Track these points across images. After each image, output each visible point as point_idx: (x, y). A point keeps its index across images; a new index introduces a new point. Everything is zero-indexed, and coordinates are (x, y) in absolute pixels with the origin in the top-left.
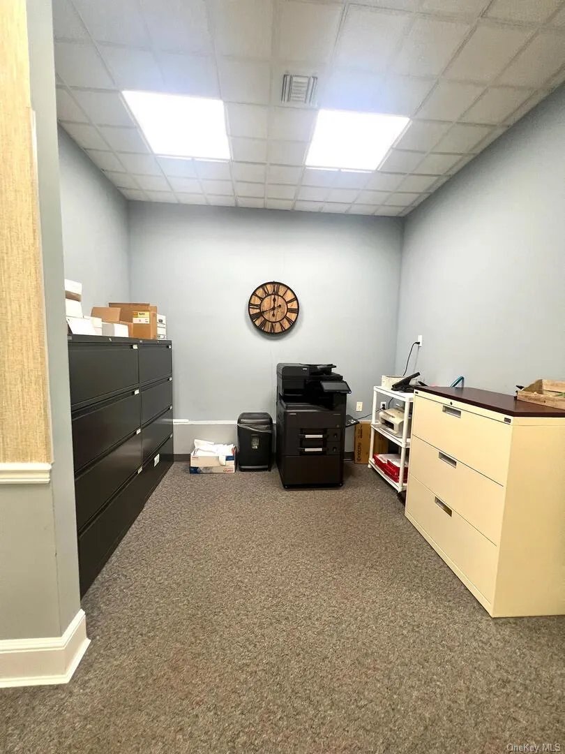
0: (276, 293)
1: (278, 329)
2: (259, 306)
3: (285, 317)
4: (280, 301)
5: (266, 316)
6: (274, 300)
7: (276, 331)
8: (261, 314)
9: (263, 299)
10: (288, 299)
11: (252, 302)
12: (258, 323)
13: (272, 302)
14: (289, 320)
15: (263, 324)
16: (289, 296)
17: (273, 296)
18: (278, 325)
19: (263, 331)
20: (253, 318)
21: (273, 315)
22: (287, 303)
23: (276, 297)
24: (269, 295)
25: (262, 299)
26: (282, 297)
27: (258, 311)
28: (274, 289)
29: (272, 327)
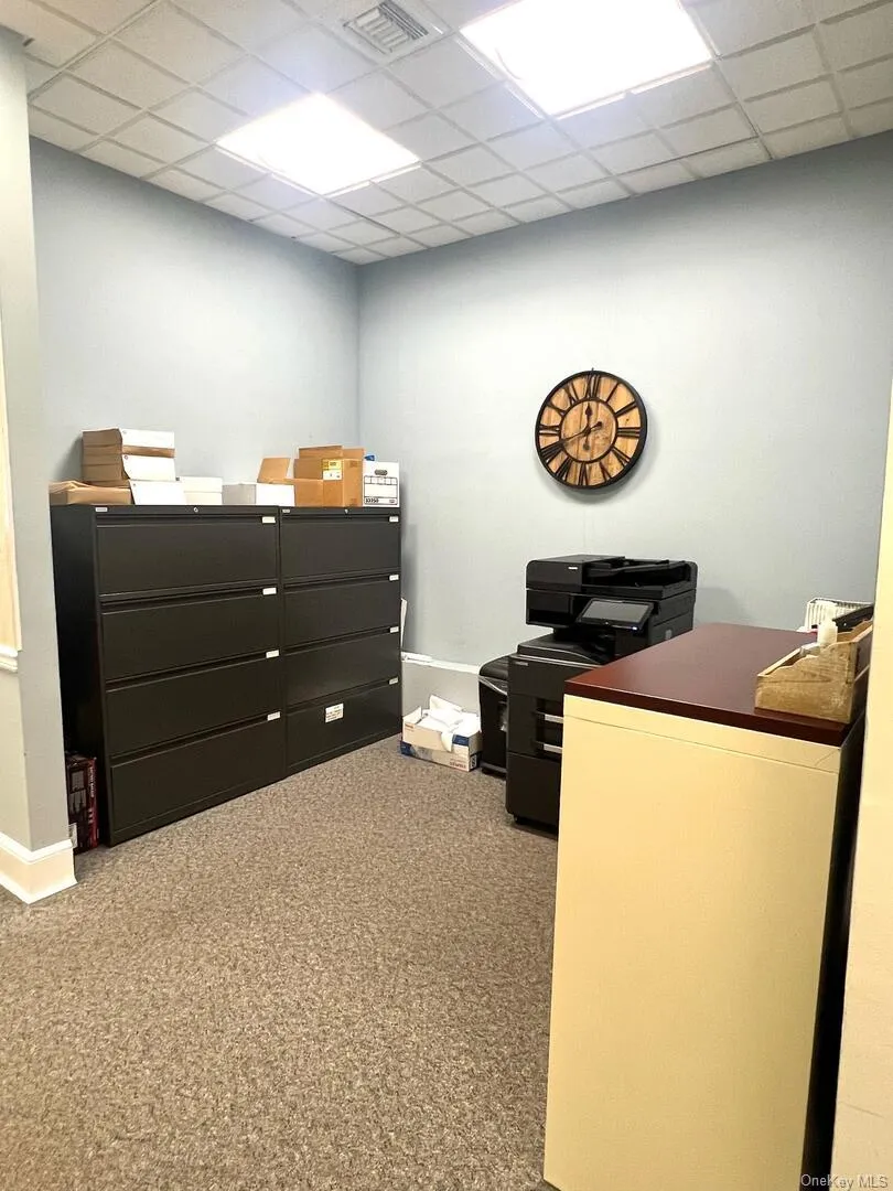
0: (592, 395)
1: (596, 477)
2: (558, 429)
3: (612, 449)
4: (601, 413)
5: (572, 450)
6: (589, 412)
7: (593, 482)
8: (560, 447)
9: (566, 412)
10: (618, 405)
11: (544, 422)
12: (554, 466)
13: (585, 416)
14: (620, 456)
15: (565, 468)
16: (623, 398)
17: (586, 404)
18: (596, 468)
19: (566, 484)
20: (545, 455)
21: (586, 447)
22: (617, 415)
23: (593, 404)
24: (579, 402)
25: (564, 414)
26: (606, 403)
27: (555, 439)
28: (591, 385)
29: (584, 474)
